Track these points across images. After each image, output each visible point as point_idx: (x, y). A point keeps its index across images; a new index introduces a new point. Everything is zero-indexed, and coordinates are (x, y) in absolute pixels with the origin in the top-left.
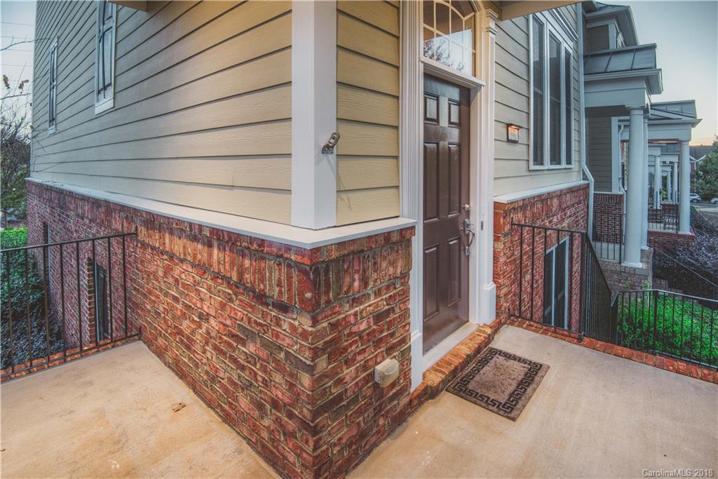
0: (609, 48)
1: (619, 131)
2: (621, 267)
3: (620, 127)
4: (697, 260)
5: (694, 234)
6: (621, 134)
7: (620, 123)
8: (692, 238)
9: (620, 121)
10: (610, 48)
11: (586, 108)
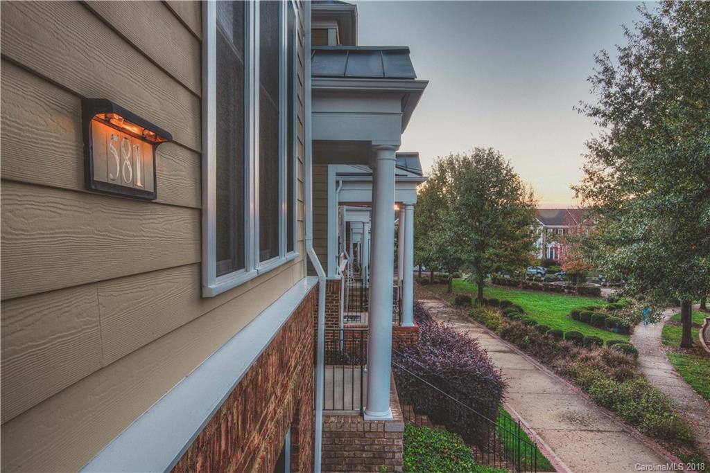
0: (327, 44)
1: (336, 190)
2: (364, 422)
3: (337, 182)
4: (424, 361)
5: (417, 326)
6: (339, 193)
7: (339, 178)
8: (416, 330)
9: (338, 174)
10: (329, 45)
11: (313, 141)
